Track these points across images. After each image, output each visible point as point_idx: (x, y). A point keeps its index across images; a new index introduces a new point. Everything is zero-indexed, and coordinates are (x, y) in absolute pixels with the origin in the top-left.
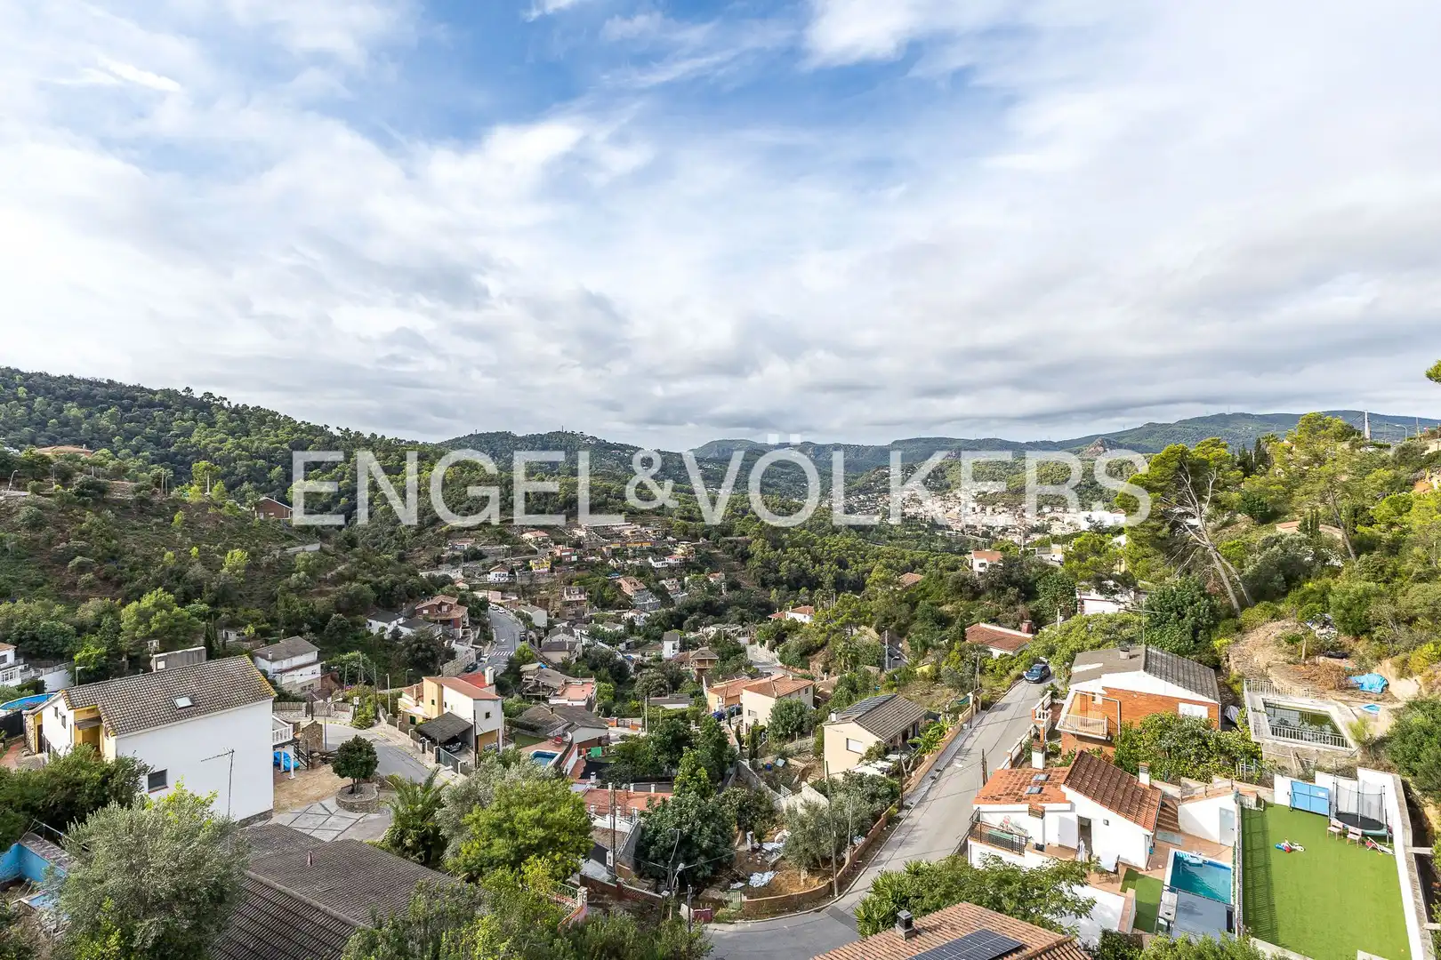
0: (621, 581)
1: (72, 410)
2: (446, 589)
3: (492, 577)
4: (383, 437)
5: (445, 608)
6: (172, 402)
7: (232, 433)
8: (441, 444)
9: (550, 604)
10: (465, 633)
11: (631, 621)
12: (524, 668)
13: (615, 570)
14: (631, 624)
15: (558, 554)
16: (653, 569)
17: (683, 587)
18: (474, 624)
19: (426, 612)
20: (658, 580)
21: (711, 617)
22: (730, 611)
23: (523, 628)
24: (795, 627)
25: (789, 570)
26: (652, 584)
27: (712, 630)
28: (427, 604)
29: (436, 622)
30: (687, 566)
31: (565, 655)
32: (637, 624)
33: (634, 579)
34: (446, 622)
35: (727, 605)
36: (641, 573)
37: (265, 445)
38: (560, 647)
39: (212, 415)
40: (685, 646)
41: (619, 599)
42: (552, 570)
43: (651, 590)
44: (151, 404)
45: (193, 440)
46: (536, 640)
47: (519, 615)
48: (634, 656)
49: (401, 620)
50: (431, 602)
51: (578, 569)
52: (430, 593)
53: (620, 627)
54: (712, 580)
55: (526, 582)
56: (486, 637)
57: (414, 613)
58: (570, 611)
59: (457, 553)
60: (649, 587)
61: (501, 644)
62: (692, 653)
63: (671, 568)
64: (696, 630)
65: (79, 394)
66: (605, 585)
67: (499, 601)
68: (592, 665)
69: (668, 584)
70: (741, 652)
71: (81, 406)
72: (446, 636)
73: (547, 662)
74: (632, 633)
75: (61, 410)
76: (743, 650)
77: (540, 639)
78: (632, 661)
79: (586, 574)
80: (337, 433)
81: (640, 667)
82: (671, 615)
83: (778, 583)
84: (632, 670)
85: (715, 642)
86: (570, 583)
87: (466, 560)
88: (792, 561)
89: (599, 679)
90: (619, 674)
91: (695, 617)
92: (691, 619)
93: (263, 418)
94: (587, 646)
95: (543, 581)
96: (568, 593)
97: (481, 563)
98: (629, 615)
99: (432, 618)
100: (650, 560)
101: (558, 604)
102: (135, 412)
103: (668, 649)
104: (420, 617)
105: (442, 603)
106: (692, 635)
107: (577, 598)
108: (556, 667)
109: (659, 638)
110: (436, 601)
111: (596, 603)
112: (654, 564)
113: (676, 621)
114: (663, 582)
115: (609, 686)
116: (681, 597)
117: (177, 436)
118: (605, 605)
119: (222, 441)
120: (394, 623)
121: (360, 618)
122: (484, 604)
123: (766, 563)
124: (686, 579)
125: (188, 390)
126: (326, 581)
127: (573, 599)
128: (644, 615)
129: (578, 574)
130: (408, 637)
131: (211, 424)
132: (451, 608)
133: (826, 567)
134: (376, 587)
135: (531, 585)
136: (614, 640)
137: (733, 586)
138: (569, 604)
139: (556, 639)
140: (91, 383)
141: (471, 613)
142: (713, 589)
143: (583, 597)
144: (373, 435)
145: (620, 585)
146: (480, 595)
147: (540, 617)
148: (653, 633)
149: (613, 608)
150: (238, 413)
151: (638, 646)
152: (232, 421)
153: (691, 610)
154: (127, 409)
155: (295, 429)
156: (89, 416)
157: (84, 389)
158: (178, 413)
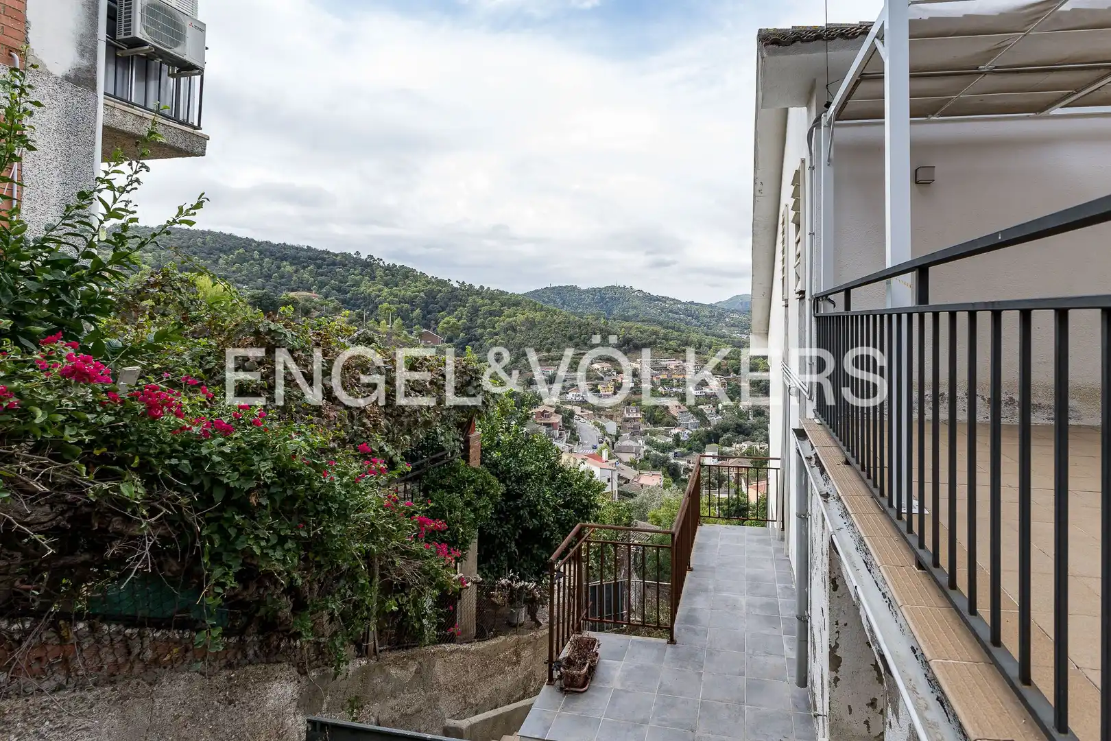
1: (287, 267)
2: (545, 401)
4: (489, 288)
6: (347, 262)
10: (560, 434)
11: (677, 436)
14: (677, 440)
17: (718, 412)
21: (741, 437)
22: (755, 433)
23: (599, 434)
26: (693, 408)
27: (745, 446)
31: (633, 456)
32: (682, 438)
34: (548, 425)
35: (754, 427)
37: (408, 293)
38: (628, 450)
39: (373, 271)
40: (722, 456)
41: (667, 419)
43: (693, 413)
44: (334, 264)
46: (610, 444)
47: (596, 425)
48: (682, 462)
53: (670, 440)
54: (742, 407)
58: (628, 425)
60: (691, 411)
64: (730, 445)
66: (657, 407)
67: (580, 414)
69: (706, 409)
71: (292, 264)
73: (619, 460)
74: (678, 446)
75: (279, 267)
77: (613, 443)
78: (681, 465)
80: (456, 285)
81: (685, 471)
82: (709, 434)
84: (680, 472)
85: (746, 454)
86: (630, 404)
90: (674, 474)
91: (729, 435)
92: (726, 436)
93: (406, 274)
94: (647, 451)
96: (628, 411)
98: (675, 431)
101: (621, 419)
102: (325, 269)
103: (709, 457)
105: (544, 411)
106: (727, 449)
107: (635, 416)
108: (627, 464)
109: (701, 450)
110: (540, 409)
111: (649, 421)
113: (713, 437)
114: (701, 407)
115: (669, 480)
116: (716, 420)
118: (656, 422)
119: (380, 290)
122: (572, 415)
124: (720, 405)
125: (358, 253)
127: (631, 416)
128: (687, 431)
131: (373, 278)
132: (550, 415)
136: (665, 448)
137: (757, 413)
138: (627, 420)
139: (624, 443)
140: (297, 248)
141: (564, 420)
142: (740, 415)
143: (639, 416)
144: (482, 287)
145: (668, 408)
146: (569, 408)
147: (612, 427)
148: (695, 447)
149: (663, 426)
150: (390, 270)
151: (683, 455)
152: (386, 275)
153: (725, 430)
154: (319, 267)
155: (429, 282)
156: (296, 271)
157: (293, 252)
158: (352, 270)
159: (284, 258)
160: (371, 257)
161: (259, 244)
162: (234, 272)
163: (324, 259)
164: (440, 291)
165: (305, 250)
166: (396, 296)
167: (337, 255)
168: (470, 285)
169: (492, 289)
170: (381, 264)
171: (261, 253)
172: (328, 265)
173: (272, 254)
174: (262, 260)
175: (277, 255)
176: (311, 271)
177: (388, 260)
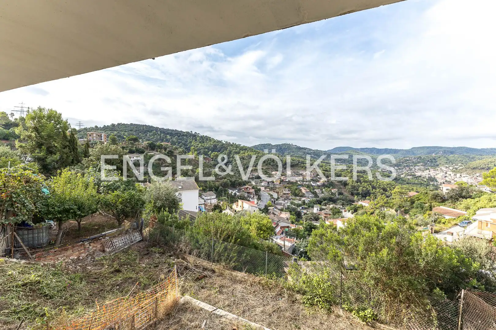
0: (302, 188)
1: (168, 137)
2: (249, 184)
3: (263, 184)
5: (248, 189)
6: (188, 135)
7: (200, 143)
8: (251, 147)
9: (279, 193)
10: (253, 197)
11: (304, 200)
12: (269, 208)
13: (300, 185)
14: (304, 202)
15: (282, 179)
16: (312, 186)
17: (322, 192)
18: (256, 194)
19: (243, 189)
20: (314, 189)
21: (331, 203)
22: (338, 201)
23: (270, 198)
24: (362, 207)
25: (363, 190)
26: (312, 190)
27: (331, 206)
28: (244, 187)
29: (246, 192)
30: (324, 185)
31: (282, 207)
32: (306, 202)
33: (306, 188)
34: (248, 193)
35: (338, 199)
36: (308, 187)
37: (208, 145)
38: (280, 204)
39: (196, 138)
40: (321, 209)
41: (301, 194)
42: (280, 183)
43: (311, 192)
44: (184, 135)
45: (192, 144)
46: (273, 201)
47: (270, 194)
48: (304, 211)
49: (237, 191)
50: (245, 187)
51: (288, 184)
52: (245, 185)
53: (300, 202)
54: (333, 191)
55: (272, 186)
56: (259, 199)
57: (240, 189)
58: (285, 196)
59: (253, 176)
60: (310, 191)
61: (263, 201)
62: (323, 211)
63: (319, 186)
64: (326, 206)
65: (170, 133)
66: (296, 189)
67: (264, 190)
68: (290, 210)
69: (317, 191)
70: (340, 212)
71: (170, 136)
72: (248, 196)
73: (276, 208)
74: (304, 205)
75: (166, 137)
76: (342, 212)
77: (275, 201)
78: (303, 212)
79: (290, 185)
80: (224, 143)
81: (305, 214)
82: (317, 201)
83: (358, 194)
84: (303, 214)
85: (331, 209)
86: (286, 188)
87: (256, 179)
88: (364, 187)
89: (291, 214)
90: (299, 215)
91: (326, 202)
92: (324, 202)
93: (207, 139)
94: (289, 206)
95: (277, 186)
97: (260, 180)
98: (303, 199)
99: (245, 191)
100: (311, 183)
101: (282, 194)
102: (181, 137)
103: (315, 210)
104: (242, 190)
105: (247, 188)
106: (324, 207)
107: (287, 192)
108: (279, 210)
109: (313, 207)
110: (246, 187)
111: (293, 194)
112: (313, 184)
113: (320, 202)
114: (316, 190)
115: (295, 217)
116: (321, 196)
117: (189, 143)
118: (296, 195)
119: (198, 144)
120: (235, 191)
121: (227, 189)
122: (260, 190)
123: (353, 187)
124: (324, 190)
125: (191, 132)
126: (219, 179)
127: (286, 192)
128: (308, 199)
129: (288, 185)
130: (238, 195)
131: (196, 140)
132: (250, 189)
133: (378, 190)
134: (231, 181)
135: (274, 187)
136: (298, 205)
137: (340, 194)
138: (284, 194)
139: (279, 202)
140: (172, 130)
141: (256, 191)
142: (332, 194)
143: (289, 192)
144: (233, 143)
145: (301, 190)
146: (258, 187)
147: (275, 196)
148: (311, 206)
149: (299, 197)
151: (305, 208)
152: (200, 139)
153: (325, 200)
155: (214, 142)
156: (172, 138)
157: (171, 132)
158: (189, 138)
159: (168, 134)
160: (196, 133)
161: (160, 129)
162: (152, 138)
163: (180, 134)
164: (218, 145)
165: (175, 131)
166: (203, 146)
167: (184, 132)
168: (229, 143)
169: (237, 144)
171: (161, 132)
172: (182, 136)
173: (164, 132)
174: (161, 134)
175: (166, 132)
176: (176, 138)
177: (201, 134)
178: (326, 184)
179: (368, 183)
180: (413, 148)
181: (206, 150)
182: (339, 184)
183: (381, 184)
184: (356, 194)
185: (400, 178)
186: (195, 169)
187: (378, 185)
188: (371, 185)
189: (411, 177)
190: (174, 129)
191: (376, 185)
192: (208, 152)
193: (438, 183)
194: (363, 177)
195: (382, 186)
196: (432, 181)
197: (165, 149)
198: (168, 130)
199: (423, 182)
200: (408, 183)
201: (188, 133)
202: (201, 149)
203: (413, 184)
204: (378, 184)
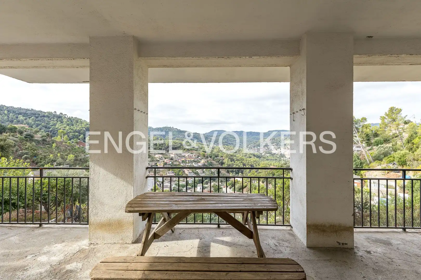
1: (21, 118)
6: (50, 116)
7: (68, 125)
17: (203, 172)
21: (212, 181)
26: (194, 171)
27: (212, 184)
30: (204, 165)
31: (168, 189)
32: (189, 182)
33: (189, 170)
37: (78, 128)
39: (62, 119)
40: (204, 188)
41: (184, 175)
42: (164, 166)
43: (194, 173)
44: (44, 116)
45: (57, 127)
46: (159, 185)
51: (171, 166)
53: (184, 183)
54: (212, 170)
62: (206, 189)
65: (23, 113)
66: (180, 171)
69: (199, 171)
71: (24, 116)
75: (17, 118)
76: (222, 188)
82: (200, 180)
85: (212, 187)
86: (169, 170)
88: (237, 165)
92: (206, 181)
94: (174, 187)
96: (169, 173)
100: (193, 164)
102: (39, 118)
112: (195, 165)
114: (197, 170)
116: (203, 175)
117: (52, 125)
119: (65, 127)
123: (229, 165)
124: (204, 170)
125: (55, 112)
127: (170, 175)
128: (191, 180)
131: (62, 122)
136: (182, 186)
139: (165, 184)
140: (26, 110)
142: (212, 173)
143: (172, 174)
145: (184, 171)
150: (70, 119)
152: (68, 121)
154: (37, 118)
156: (26, 119)
157: (24, 111)
158: (52, 119)
159: (20, 114)
160: (61, 114)
161: (7, 108)
163: (39, 115)
165: (30, 111)
166: (72, 130)
167: (45, 113)
170: (66, 116)
171: (8, 111)
172: (41, 117)
173: (14, 112)
174: (9, 114)
175: (16, 112)
176: (33, 119)
177: (69, 115)
178: (206, 164)
179: (240, 161)
180: (269, 131)
181: (77, 134)
182: (217, 163)
183: (249, 162)
184: (231, 172)
185: (262, 156)
186: (66, 155)
187: (247, 163)
188: (242, 163)
189: (269, 154)
190: (30, 108)
191: (246, 163)
192: (79, 136)
193: (286, 158)
194: (235, 156)
195: (250, 163)
196: (283, 157)
197: (21, 133)
198: (20, 109)
199: (277, 158)
200: (267, 160)
201: (50, 113)
202: (69, 133)
203: (271, 160)
204: (247, 161)
